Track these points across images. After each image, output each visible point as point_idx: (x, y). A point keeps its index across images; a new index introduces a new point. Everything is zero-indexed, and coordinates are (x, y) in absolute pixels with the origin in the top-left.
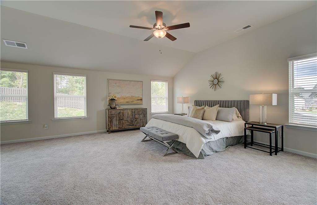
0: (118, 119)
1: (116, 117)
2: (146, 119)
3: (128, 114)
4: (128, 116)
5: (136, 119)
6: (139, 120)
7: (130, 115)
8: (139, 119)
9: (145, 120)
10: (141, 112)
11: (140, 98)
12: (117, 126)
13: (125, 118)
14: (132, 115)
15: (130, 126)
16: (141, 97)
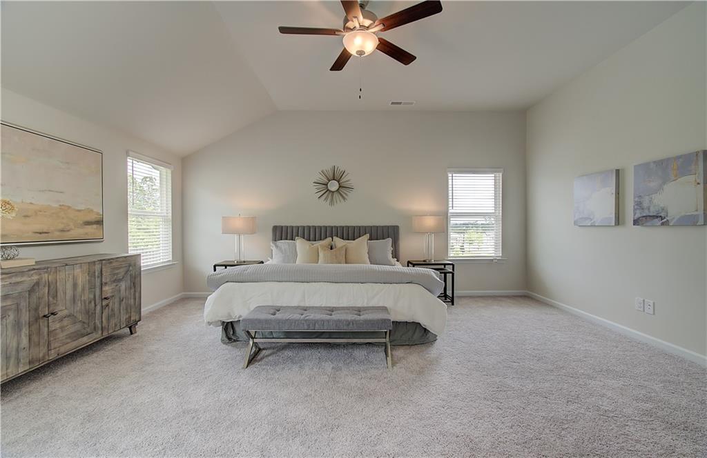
0: (25, 317)
1: (18, 310)
2: (137, 295)
3: (75, 285)
4: (74, 296)
5: (105, 303)
6: (114, 304)
7: (83, 289)
8: (117, 300)
9: (135, 299)
10: (122, 271)
11: (93, 217)
12: (23, 354)
13: (60, 307)
14: (92, 287)
15: (83, 336)
16: (98, 214)
